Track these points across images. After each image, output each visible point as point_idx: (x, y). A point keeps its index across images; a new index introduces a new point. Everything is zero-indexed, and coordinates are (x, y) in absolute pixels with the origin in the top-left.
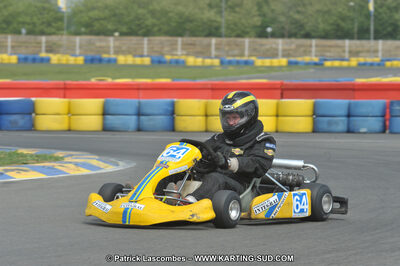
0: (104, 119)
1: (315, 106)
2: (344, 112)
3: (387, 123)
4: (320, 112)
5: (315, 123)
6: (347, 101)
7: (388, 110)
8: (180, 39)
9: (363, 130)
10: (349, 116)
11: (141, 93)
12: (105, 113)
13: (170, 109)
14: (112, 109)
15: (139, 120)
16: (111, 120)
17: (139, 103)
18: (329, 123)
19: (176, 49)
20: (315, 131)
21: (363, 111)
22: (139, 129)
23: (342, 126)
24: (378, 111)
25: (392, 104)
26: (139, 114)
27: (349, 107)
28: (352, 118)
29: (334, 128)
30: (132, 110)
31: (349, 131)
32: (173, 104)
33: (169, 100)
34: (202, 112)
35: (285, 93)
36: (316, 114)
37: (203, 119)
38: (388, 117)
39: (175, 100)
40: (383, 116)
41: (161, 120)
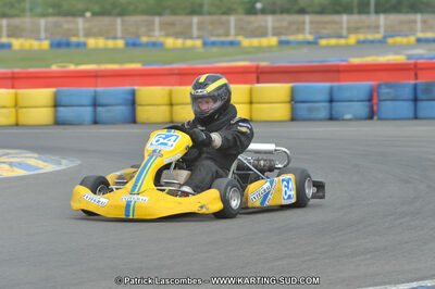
0: (56, 112)
1: (293, 91)
2: (325, 97)
3: (375, 108)
4: (299, 97)
5: (293, 110)
6: (328, 84)
7: (375, 94)
8: (157, 19)
9: (348, 116)
10: (331, 101)
11: (99, 80)
12: (56, 105)
13: (130, 98)
14: (65, 100)
15: (95, 111)
16: (64, 112)
17: (95, 92)
18: (310, 110)
19: (153, 30)
20: (293, 119)
21: (347, 95)
22: (95, 122)
23: (324, 113)
24: (363, 94)
25: (379, 86)
26: (95, 104)
27: (331, 90)
28: (334, 104)
29: (314, 115)
30: (88, 100)
31: (331, 118)
32: (133, 93)
33: (128, 88)
34: (166, 100)
35: (261, 76)
36: (294, 100)
37: (166, 108)
38: (375, 101)
39: (136, 88)
40: (370, 100)
41: (121, 111)
